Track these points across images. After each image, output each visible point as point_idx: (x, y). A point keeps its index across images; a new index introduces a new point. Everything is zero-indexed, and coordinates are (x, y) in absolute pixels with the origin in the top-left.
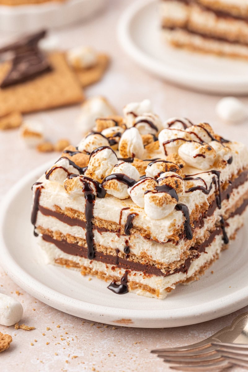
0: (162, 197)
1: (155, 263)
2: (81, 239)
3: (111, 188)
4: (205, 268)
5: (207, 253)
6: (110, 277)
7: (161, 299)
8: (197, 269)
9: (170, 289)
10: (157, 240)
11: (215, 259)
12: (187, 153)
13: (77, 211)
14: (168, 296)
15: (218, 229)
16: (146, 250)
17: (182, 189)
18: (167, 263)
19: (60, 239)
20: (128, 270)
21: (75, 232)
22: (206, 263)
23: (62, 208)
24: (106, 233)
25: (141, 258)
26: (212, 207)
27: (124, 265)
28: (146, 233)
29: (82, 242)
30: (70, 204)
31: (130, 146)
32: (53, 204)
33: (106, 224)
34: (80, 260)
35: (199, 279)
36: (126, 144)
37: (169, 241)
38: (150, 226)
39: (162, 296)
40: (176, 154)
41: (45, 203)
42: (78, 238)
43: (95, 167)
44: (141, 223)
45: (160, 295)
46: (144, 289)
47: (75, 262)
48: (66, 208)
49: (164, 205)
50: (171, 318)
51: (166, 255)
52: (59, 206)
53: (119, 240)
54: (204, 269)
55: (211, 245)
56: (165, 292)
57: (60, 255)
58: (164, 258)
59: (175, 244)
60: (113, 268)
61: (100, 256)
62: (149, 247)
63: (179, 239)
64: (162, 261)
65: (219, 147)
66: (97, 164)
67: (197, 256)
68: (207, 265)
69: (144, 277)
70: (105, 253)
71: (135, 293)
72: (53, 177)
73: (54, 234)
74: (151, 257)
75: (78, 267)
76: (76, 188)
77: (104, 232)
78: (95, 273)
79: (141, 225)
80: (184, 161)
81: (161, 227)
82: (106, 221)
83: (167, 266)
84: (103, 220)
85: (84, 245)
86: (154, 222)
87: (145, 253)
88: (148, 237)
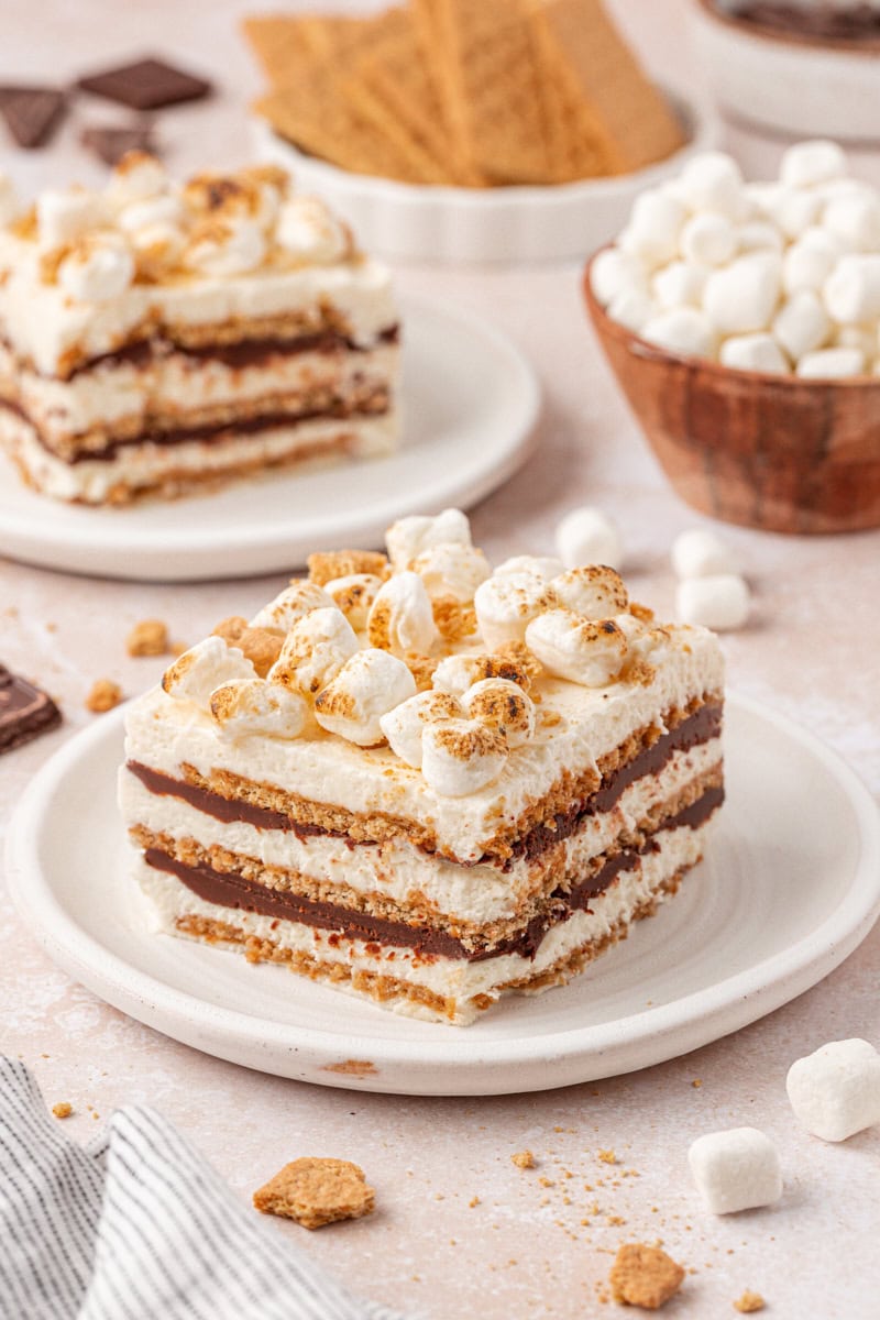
0: (470, 734)
1: (447, 924)
2: (251, 859)
3: (337, 711)
4: (586, 955)
5: (591, 912)
6: (325, 968)
7: (461, 1026)
8: (564, 953)
9: (485, 999)
10: (452, 854)
11: (617, 938)
12: (547, 637)
13: (243, 779)
14: (479, 1020)
15: (627, 853)
16: (422, 884)
17: (526, 721)
18: (478, 923)
19: (193, 861)
20: (373, 943)
21: (234, 841)
22: (588, 943)
23: (201, 772)
24: (317, 839)
25: (408, 908)
26: (609, 787)
27: (363, 929)
28: (425, 834)
29: (254, 867)
30: (224, 759)
31: (398, 619)
32: (179, 762)
33: (320, 812)
34: (245, 919)
35: (568, 984)
36: (388, 611)
37: (486, 858)
38: (435, 816)
39: (461, 1016)
40: (518, 641)
41: (156, 759)
42: (242, 855)
43: (297, 657)
44: (412, 806)
45: (456, 1014)
46: (415, 997)
47: (231, 926)
48: (213, 770)
49: (474, 756)
50: (481, 1061)
51: (478, 900)
52: (193, 765)
53: (352, 859)
54: (583, 957)
55: (604, 895)
56: (471, 1007)
57: (192, 906)
58: (470, 907)
59: (501, 868)
60: (334, 941)
61: (298, 907)
62: (432, 877)
63: (512, 853)
64: (465, 915)
65: (638, 628)
66: (302, 651)
67: (564, 916)
68: (592, 947)
69: (415, 962)
70: (313, 896)
71: (391, 1010)
72: (181, 684)
73: (177, 848)
74: (436, 904)
75: (239, 941)
76: (243, 713)
77: (312, 837)
78: (284, 957)
79: (412, 814)
80: (539, 662)
81: (463, 817)
82: (318, 805)
83: (477, 932)
84: (310, 802)
85: (259, 876)
86: (445, 802)
87: (421, 894)
88: (428, 847)
